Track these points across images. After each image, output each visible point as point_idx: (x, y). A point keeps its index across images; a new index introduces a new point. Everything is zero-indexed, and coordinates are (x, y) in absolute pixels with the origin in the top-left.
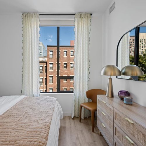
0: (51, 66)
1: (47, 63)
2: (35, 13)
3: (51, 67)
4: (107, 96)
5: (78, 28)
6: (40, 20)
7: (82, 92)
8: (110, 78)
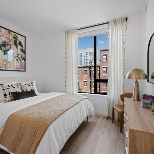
0: (105, 69)
1: (101, 67)
2: (74, 30)
3: (104, 71)
4: (133, 99)
5: (112, 35)
6: (78, 34)
7: (116, 95)
8: (137, 82)
